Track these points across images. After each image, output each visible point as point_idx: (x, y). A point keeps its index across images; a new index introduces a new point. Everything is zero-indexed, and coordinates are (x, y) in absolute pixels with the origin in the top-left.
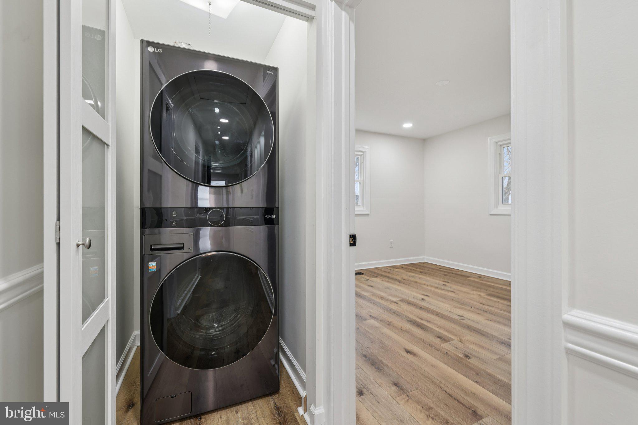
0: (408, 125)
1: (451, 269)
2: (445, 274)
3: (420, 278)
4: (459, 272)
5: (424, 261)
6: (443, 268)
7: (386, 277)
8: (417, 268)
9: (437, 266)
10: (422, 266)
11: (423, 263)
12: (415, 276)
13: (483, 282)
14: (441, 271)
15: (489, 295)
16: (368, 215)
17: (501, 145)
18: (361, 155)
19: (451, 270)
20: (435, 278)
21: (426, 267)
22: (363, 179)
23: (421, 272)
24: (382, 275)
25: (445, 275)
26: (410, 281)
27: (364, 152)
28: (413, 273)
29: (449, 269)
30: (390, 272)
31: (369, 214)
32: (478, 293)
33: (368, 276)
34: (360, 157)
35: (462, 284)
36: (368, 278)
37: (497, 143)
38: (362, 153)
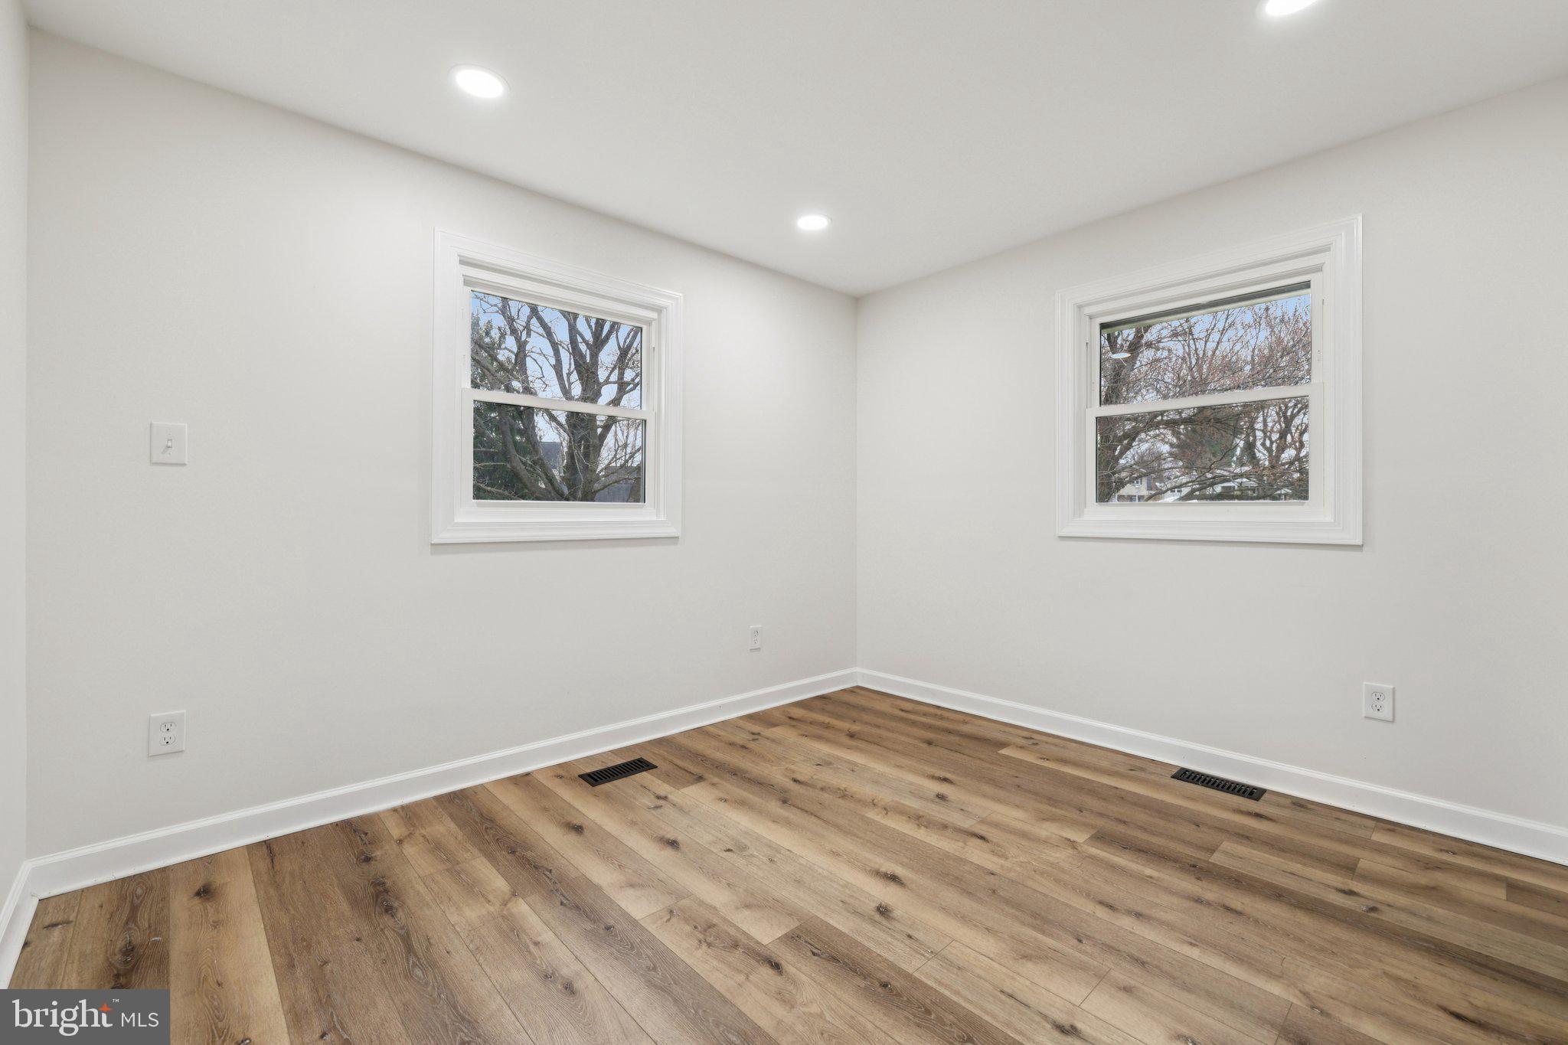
0: (812, 223)
1: (939, 712)
2: (929, 735)
3: (853, 768)
4: (965, 722)
5: (855, 685)
6: (918, 708)
7: (736, 773)
8: (839, 717)
9: (899, 702)
10: (855, 707)
11: (853, 691)
12: (839, 758)
13: (1046, 764)
14: (914, 723)
15: (1101, 838)
16: (674, 539)
17: (1091, 317)
18: (649, 323)
19: (942, 718)
20: (904, 761)
21: (864, 709)
22: (656, 410)
23: (852, 735)
24: (720, 768)
25: (930, 743)
26: (822, 789)
27: (659, 310)
28: (827, 740)
29: (932, 710)
30: (751, 745)
31: (677, 538)
32: (1065, 835)
33: (668, 778)
34: (645, 328)
35: (992, 781)
36: (664, 788)
37: (1080, 307)
38: (654, 315)
